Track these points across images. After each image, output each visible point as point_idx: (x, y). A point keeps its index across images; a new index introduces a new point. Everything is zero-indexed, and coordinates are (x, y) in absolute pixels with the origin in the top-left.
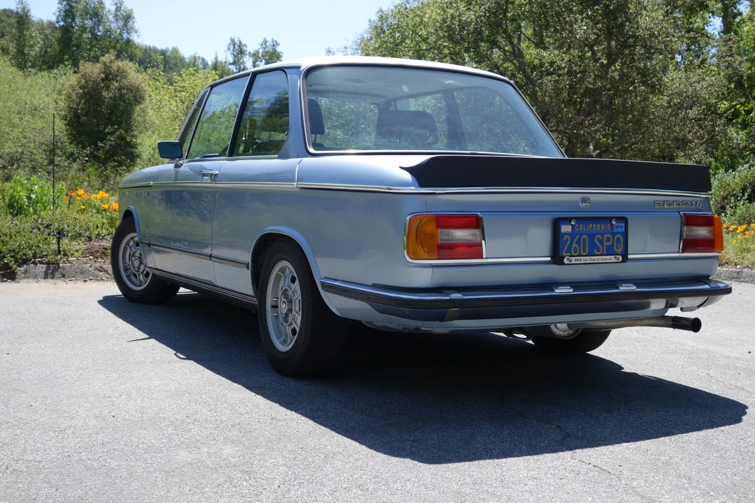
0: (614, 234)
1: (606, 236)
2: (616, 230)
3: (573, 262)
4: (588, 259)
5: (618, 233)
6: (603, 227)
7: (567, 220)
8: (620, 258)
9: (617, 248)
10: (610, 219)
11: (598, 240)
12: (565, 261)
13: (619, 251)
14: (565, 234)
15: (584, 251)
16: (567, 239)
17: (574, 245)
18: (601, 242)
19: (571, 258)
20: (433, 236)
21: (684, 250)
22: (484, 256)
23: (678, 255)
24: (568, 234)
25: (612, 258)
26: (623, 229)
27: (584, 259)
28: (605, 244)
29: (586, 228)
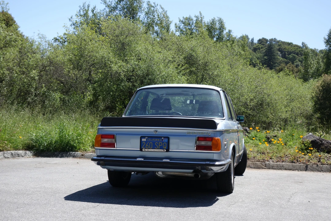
0: (163, 142)
1: (159, 143)
2: (164, 141)
3: (146, 151)
4: (152, 150)
5: (165, 142)
6: (158, 140)
7: (144, 137)
8: (165, 151)
9: (164, 147)
10: (162, 137)
11: (156, 144)
12: (143, 150)
13: (165, 148)
14: (143, 141)
15: (151, 147)
16: (144, 143)
17: (147, 145)
18: (158, 145)
19: (145, 149)
20: (100, 140)
21: (196, 150)
22: (116, 147)
23: (194, 151)
24: (145, 141)
25: (162, 150)
26: (167, 141)
27: (150, 150)
28: (159, 145)
29: (152, 140)
